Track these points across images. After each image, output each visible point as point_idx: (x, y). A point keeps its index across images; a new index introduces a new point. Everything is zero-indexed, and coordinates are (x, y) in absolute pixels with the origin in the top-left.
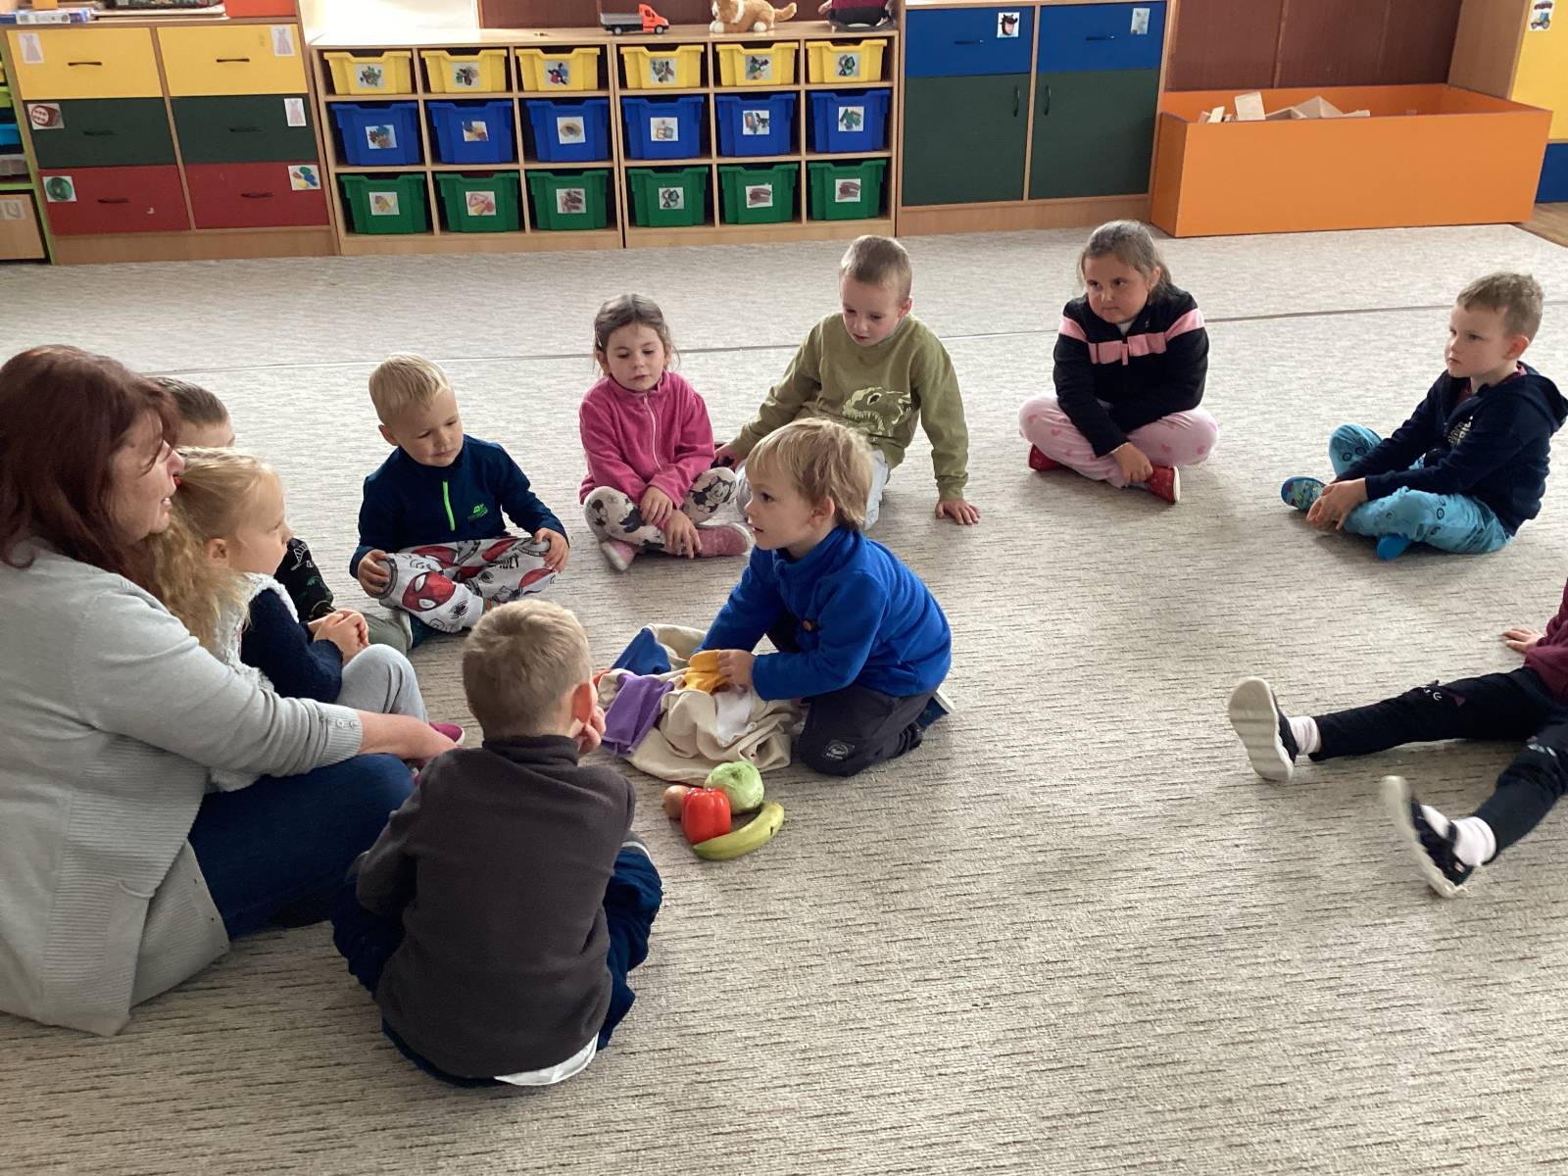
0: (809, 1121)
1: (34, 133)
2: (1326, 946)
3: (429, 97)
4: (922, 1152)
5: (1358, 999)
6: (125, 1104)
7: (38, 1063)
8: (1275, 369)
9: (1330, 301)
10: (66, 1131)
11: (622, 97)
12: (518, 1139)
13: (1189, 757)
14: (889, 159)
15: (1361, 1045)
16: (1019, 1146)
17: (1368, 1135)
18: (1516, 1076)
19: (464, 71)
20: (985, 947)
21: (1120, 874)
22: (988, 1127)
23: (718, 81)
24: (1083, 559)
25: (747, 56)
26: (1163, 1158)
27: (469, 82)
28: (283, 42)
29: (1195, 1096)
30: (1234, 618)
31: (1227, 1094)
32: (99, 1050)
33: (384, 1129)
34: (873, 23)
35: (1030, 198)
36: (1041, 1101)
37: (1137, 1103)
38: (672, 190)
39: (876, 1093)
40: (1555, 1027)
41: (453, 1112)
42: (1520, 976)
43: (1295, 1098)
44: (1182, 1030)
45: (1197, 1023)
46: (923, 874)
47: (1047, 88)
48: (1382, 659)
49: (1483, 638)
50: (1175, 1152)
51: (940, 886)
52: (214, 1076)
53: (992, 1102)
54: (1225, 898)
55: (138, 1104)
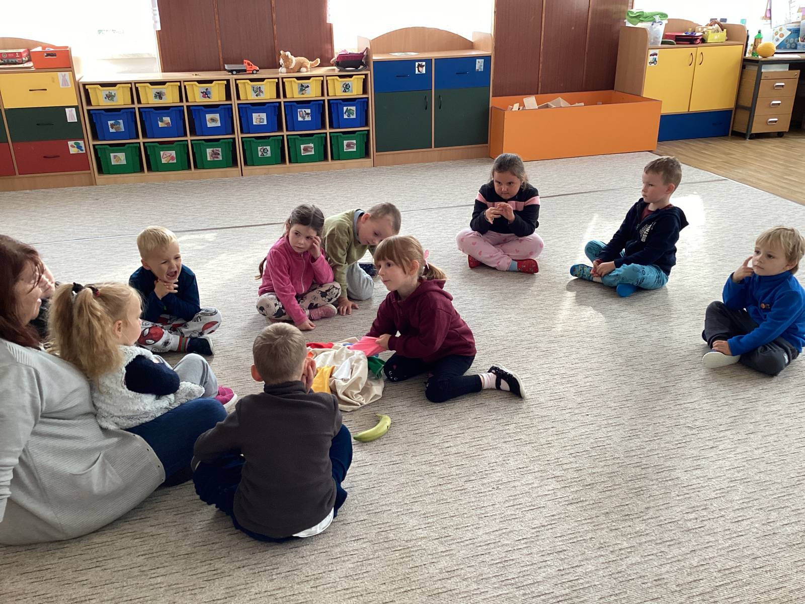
0: (434, 541)
2: (633, 450)
3: (140, 106)
4: (485, 547)
5: (650, 469)
6: (114, 572)
7: (66, 559)
10: (90, 586)
11: (238, 104)
12: (307, 564)
13: (560, 381)
14: (368, 131)
15: (655, 487)
16: (525, 540)
17: (665, 520)
18: (718, 492)
19: (158, 93)
20: (492, 465)
21: (542, 431)
22: (510, 534)
23: (285, 96)
24: (496, 304)
25: (299, 84)
27: (161, 98)
28: (65, 81)
29: (594, 512)
31: (606, 511)
32: (94, 550)
33: (243, 567)
34: (357, 68)
35: (435, 147)
36: (530, 522)
37: (570, 518)
38: (265, 147)
39: (460, 527)
40: (729, 472)
41: (274, 556)
42: (712, 454)
43: (633, 509)
44: (581, 488)
45: (587, 485)
46: (458, 439)
47: (440, 97)
48: (631, 336)
50: (590, 535)
51: (466, 443)
52: (155, 555)
53: (510, 525)
54: (587, 436)
55: (122, 570)
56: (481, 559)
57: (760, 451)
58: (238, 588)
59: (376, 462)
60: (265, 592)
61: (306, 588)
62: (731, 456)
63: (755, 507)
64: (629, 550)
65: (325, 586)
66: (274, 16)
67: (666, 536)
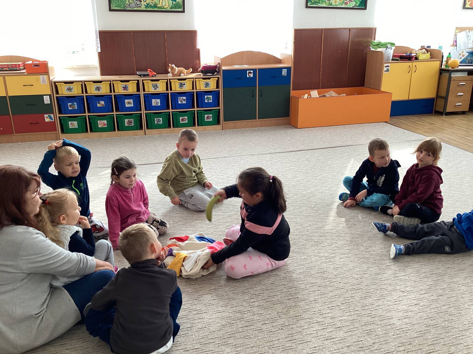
2: (367, 306)
3: (87, 95)
5: (377, 318)
9: (341, 143)
11: (144, 94)
13: (324, 261)
14: (219, 109)
15: (379, 329)
17: (385, 351)
18: (419, 333)
19: (98, 87)
20: (279, 314)
21: (312, 292)
23: (171, 89)
25: (179, 83)
27: (99, 90)
28: (44, 81)
29: (340, 346)
31: (348, 344)
34: (213, 73)
35: (258, 119)
36: (300, 351)
37: (325, 349)
38: (159, 119)
40: (426, 320)
42: (416, 309)
43: (365, 344)
44: (334, 330)
45: (337, 328)
46: (260, 297)
47: (261, 90)
51: (264, 299)
54: (339, 296)
57: (446, 307)
59: (208, 311)
62: (427, 310)
63: (441, 344)
66: (166, 44)
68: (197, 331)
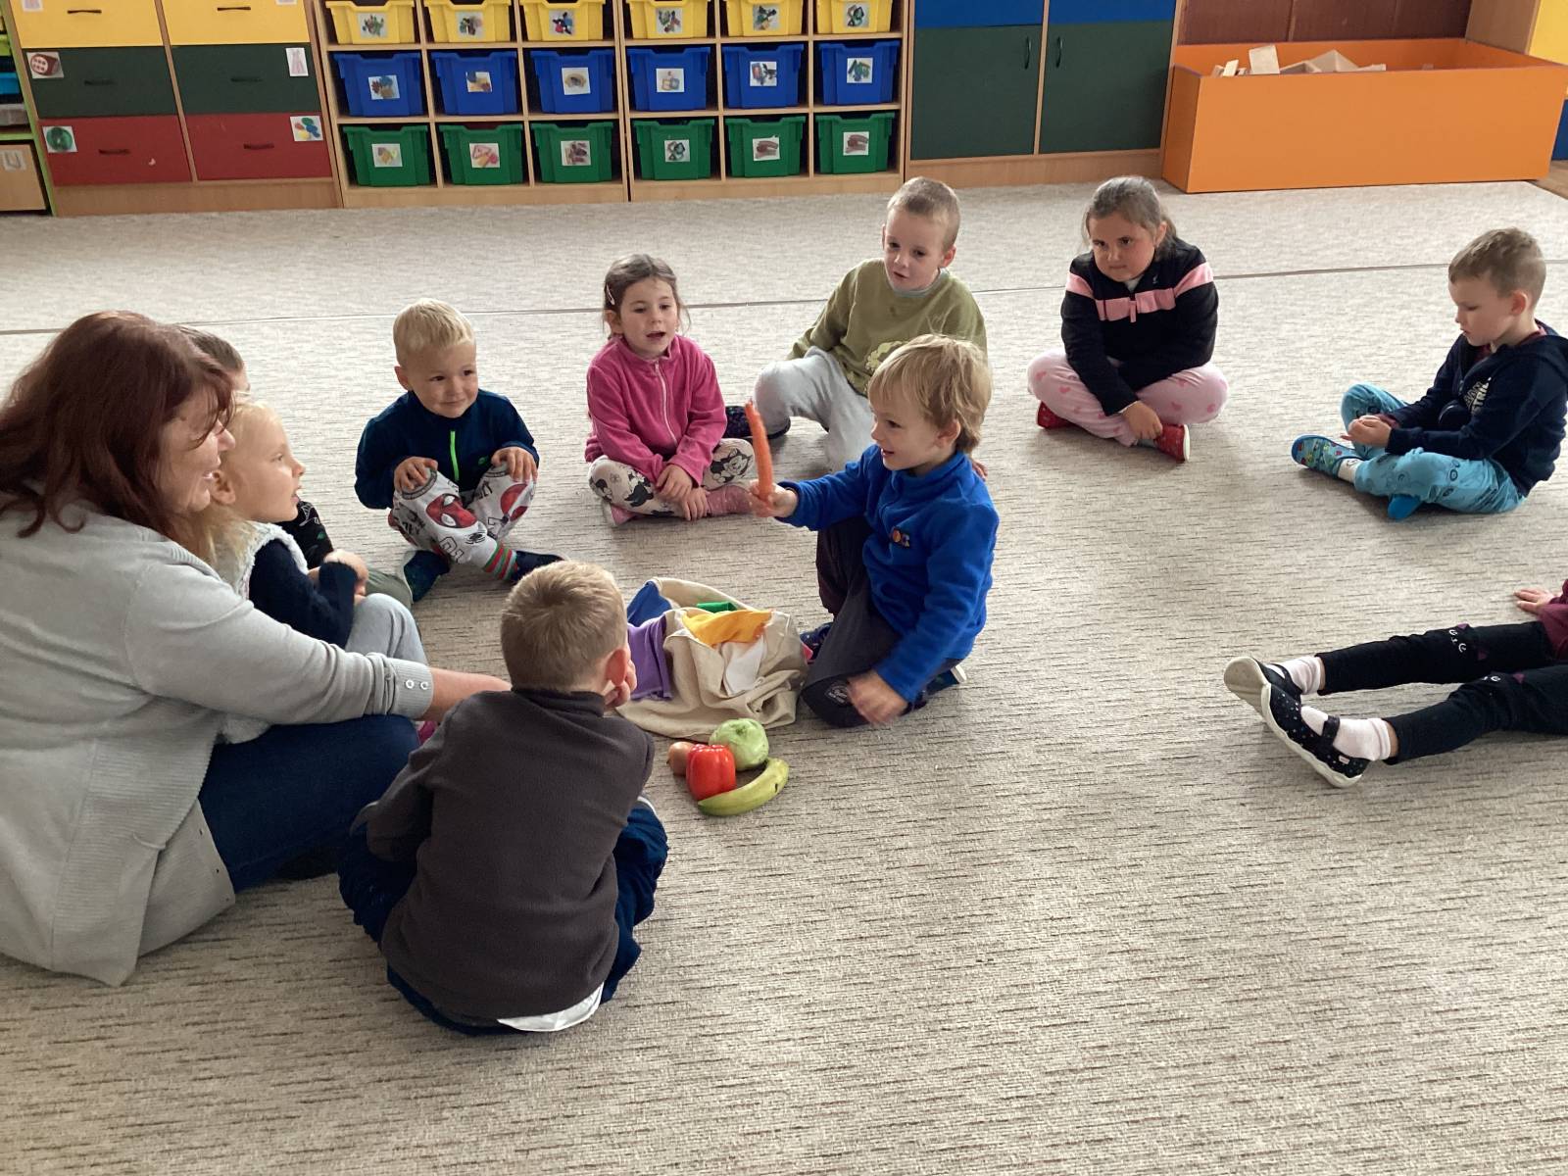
0: (812, 1075)
1: (34, 82)
2: (1332, 904)
3: (432, 47)
4: (924, 1106)
5: (1363, 958)
6: (130, 1054)
7: (44, 1012)
8: (1287, 327)
9: (1343, 259)
10: (72, 1080)
11: (627, 47)
12: (522, 1091)
13: (1196, 715)
14: (897, 112)
15: (1366, 1004)
16: (1022, 1101)
17: (1372, 1092)
18: (1521, 1035)
19: (468, 21)
20: (989, 903)
21: (1126, 832)
22: (991, 1082)
23: (725, 32)
24: (1091, 517)
25: (755, 6)
26: (1166, 1114)
27: (472, 31)
29: (1200, 1052)
30: (1243, 577)
31: (1231, 1050)
32: (104, 1000)
33: (389, 1080)
35: (1040, 152)
36: (1044, 1056)
37: (1140, 1059)
38: (678, 142)
39: (879, 1047)
40: (1560, 987)
41: (459, 1063)
42: (1527, 935)
43: (1299, 1055)
44: (1186, 986)
45: (1201, 980)
46: (928, 831)
47: (1059, 40)
48: (1391, 619)
49: (1493, 599)
50: (1178, 1108)
51: (945, 843)
52: (220, 1026)
53: (995, 1057)
54: (1231, 857)
55: (144, 1053)
56: (908, 1134)
58: (365, 1129)
60: (418, 1146)
61: (506, 1151)
64: (1265, 1160)
65: (546, 1152)
67: (1366, 1137)
68: (683, 937)
